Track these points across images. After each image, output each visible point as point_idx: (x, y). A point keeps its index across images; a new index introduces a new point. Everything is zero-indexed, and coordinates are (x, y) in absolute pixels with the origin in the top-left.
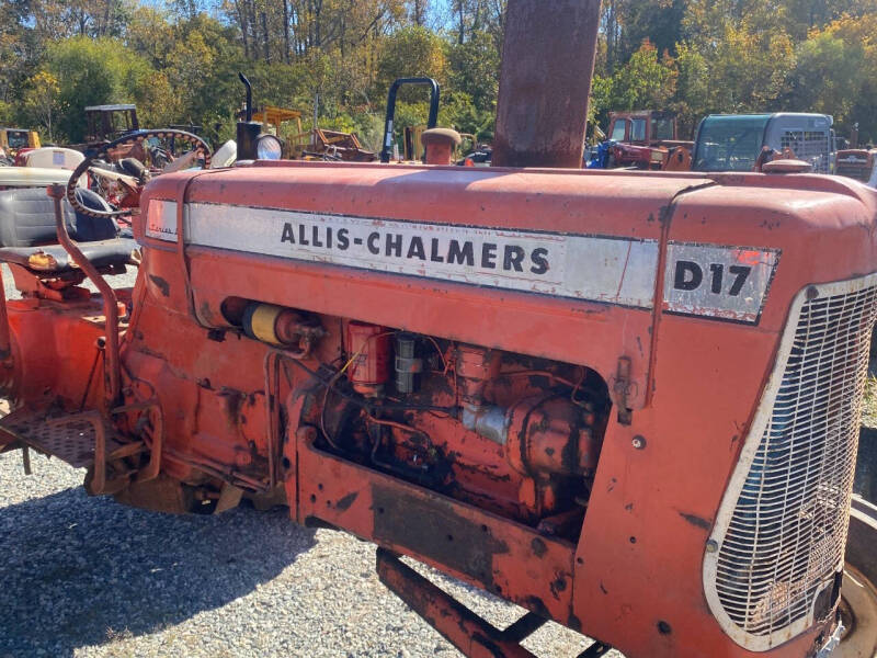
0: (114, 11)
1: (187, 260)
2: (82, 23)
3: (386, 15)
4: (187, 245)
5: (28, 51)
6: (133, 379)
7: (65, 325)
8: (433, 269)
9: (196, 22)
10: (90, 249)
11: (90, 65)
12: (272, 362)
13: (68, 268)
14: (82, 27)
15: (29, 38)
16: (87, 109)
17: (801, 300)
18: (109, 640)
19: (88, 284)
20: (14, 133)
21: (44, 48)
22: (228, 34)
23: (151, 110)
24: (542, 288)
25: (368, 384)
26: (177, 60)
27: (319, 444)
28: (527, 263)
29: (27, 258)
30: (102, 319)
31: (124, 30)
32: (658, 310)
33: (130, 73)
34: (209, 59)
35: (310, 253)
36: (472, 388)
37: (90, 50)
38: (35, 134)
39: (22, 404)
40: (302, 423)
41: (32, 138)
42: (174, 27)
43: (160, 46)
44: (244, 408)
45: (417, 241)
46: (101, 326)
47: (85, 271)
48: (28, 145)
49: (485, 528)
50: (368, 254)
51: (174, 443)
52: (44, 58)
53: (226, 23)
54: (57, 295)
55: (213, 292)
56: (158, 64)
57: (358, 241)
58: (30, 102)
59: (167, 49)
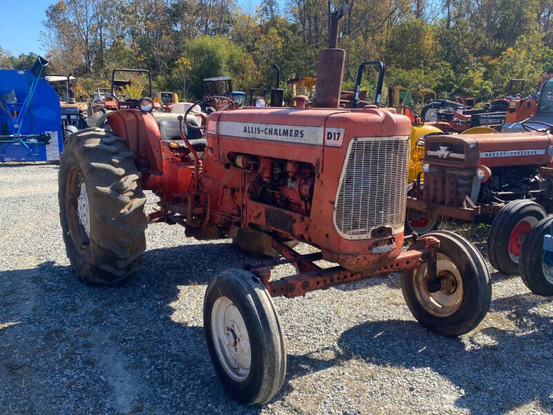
0: (226, 17)
1: (219, 141)
2: (207, 26)
3: (397, 12)
4: (218, 135)
5: (175, 44)
6: (202, 186)
7: (181, 170)
8: (280, 138)
9: (273, 22)
10: (192, 142)
11: (208, 52)
12: (243, 175)
13: (183, 147)
14: (206, 29)
15: (177, 37)
16: (205, 80)
17: (352, 141)
18: (189, 284)
19: (191, 155)
20: (165, 94)
21: (184, 43)
22: (293, 28)
23: (243, 79)
24: (303, 142)
25: (267, 178)
26: (261, 46)
27: (253, 199)
28: (299, 135)
29: (169, 143)
30: (194, 167)
31: (231, 29)
32: (324, 145)
33: (231, 56)
34: (279, 45)
35: (251, 135)
36: (290, 174)
37: (209, 43)
38: (176, 95)
39: (165, 198)
40: (248, 192)
41: (174, 97)
42: (260, 26)
43: (251, 37)
44: (236, 194)
45: (276, 130)
46: (193, 169)
47: (190, 150)
48: (172, 101)
49: (291, 216)
50: (264, 135)
51: (215, 208)
52: (184, 48)
53: (292, 21)
54: (179, 159)
55: (225, 150)
56: (250, 49)
57: (262, 131)
58: (175, 76)
59: (256, 40)
